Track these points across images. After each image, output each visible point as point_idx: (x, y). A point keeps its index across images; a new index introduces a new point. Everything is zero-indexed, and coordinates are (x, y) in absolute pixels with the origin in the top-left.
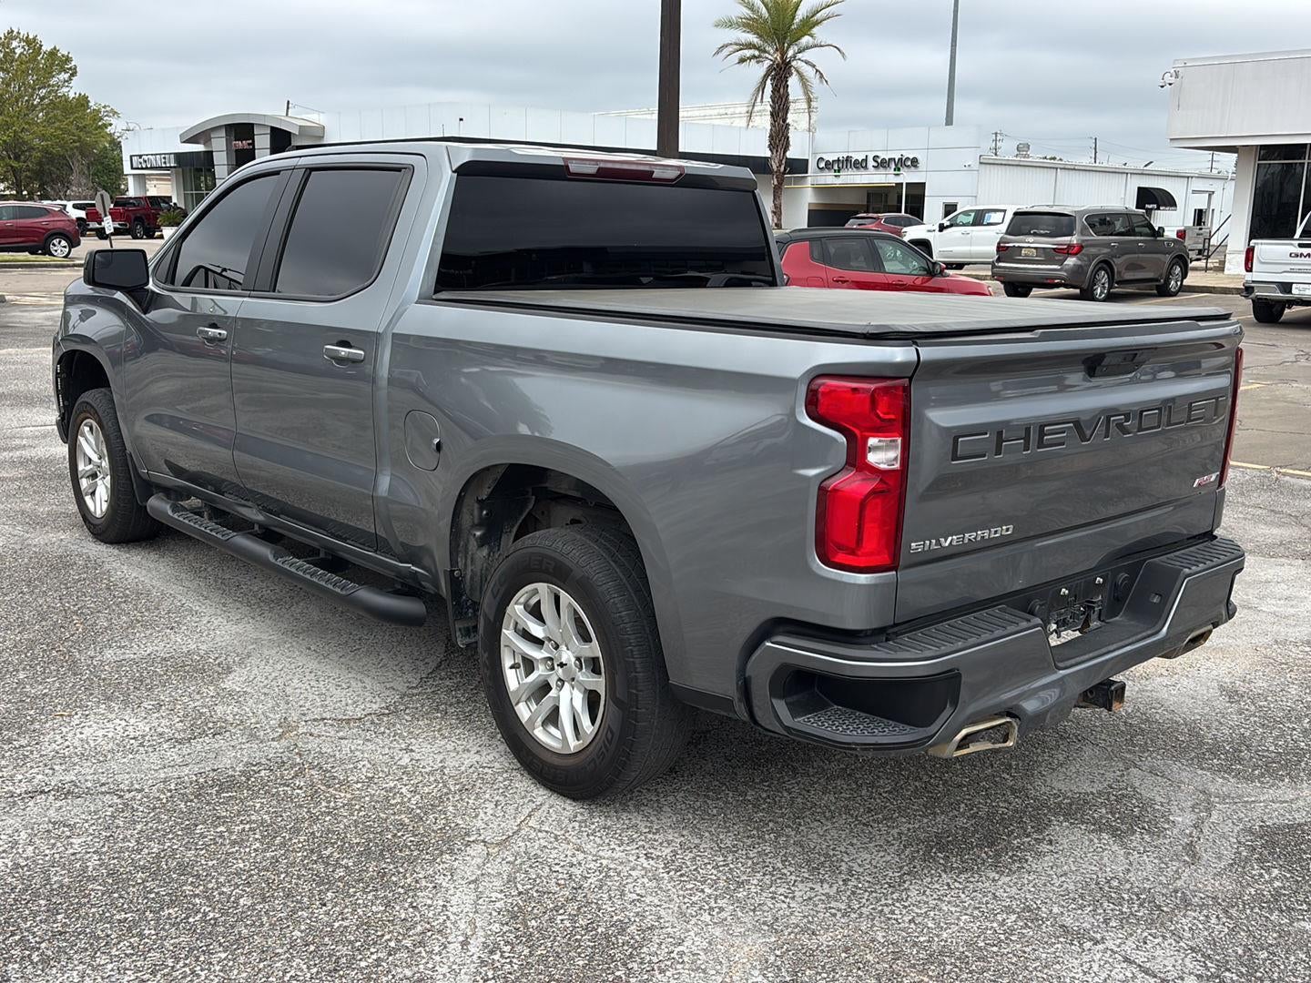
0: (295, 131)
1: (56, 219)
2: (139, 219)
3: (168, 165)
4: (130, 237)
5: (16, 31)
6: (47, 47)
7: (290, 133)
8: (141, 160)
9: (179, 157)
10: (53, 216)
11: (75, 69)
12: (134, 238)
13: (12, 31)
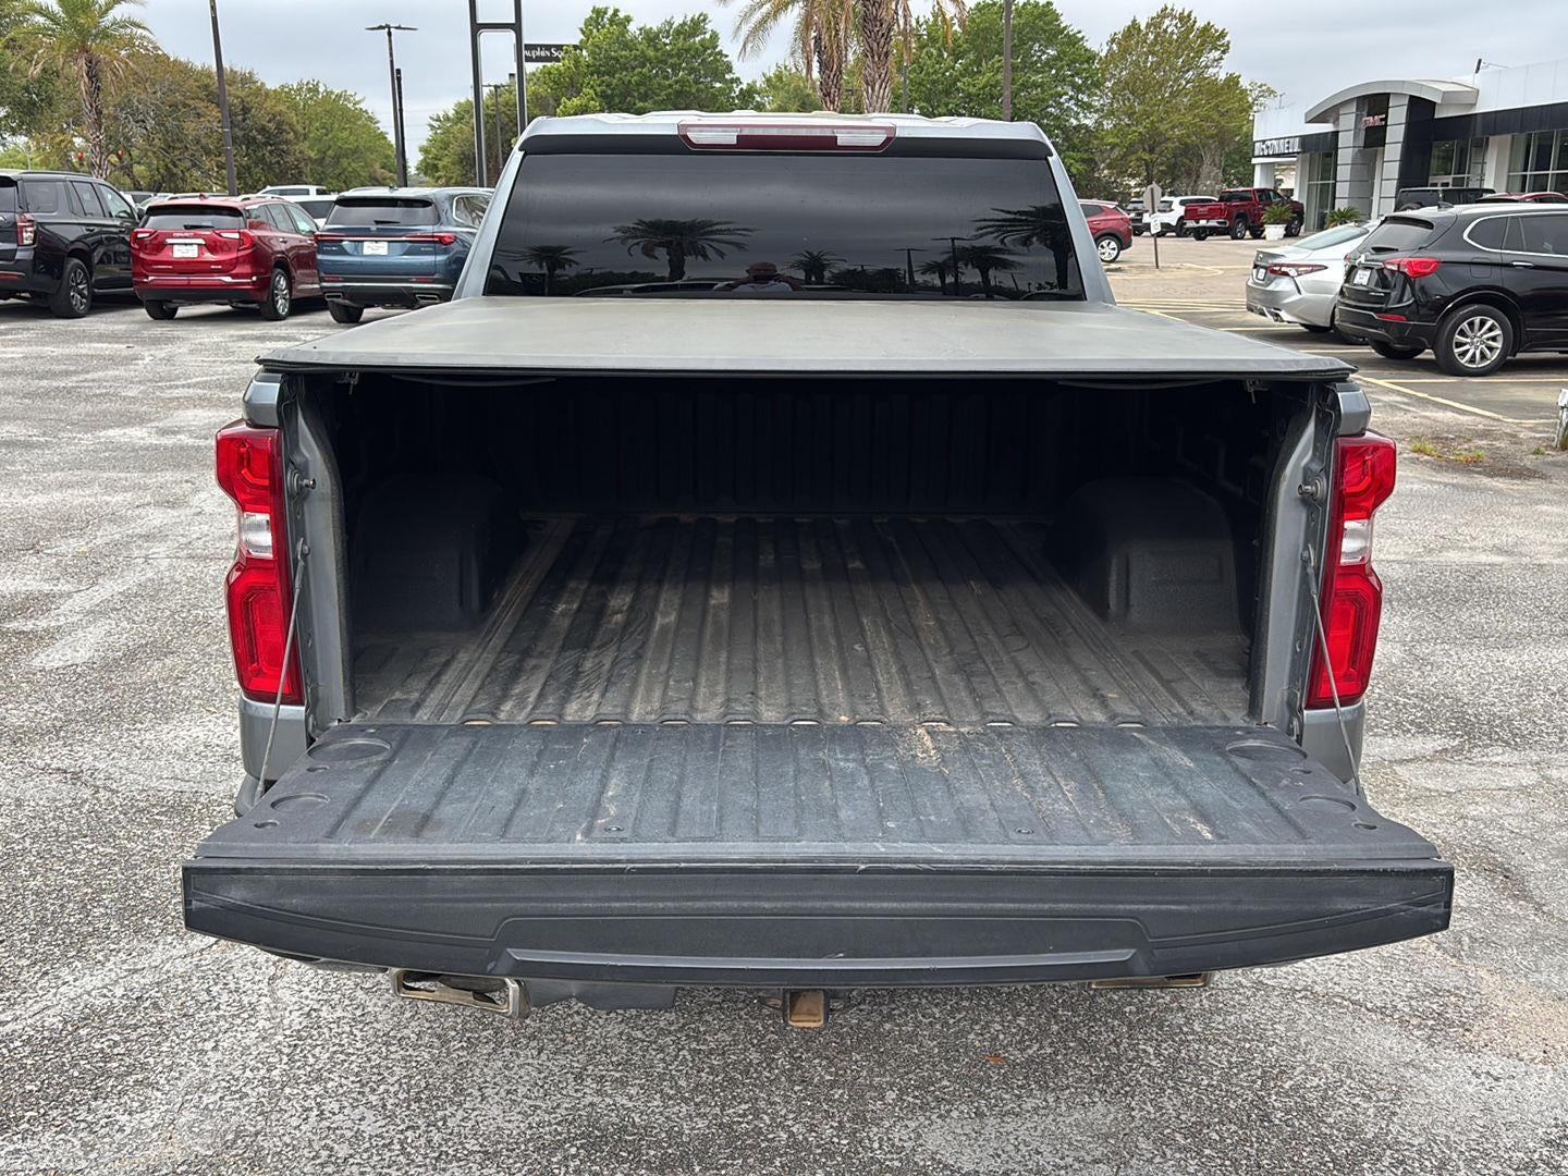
0: (1438, 101)
1: (1109, 217)
2: (1242, 217)
3: (1291, 151)
4: (1229, 237)
5: (1170, 7)
6: (1200, 24)
7: (1435, 103)
8: (1264, 146)
9: (1306, 141)
10: (1107, 215)
11: (1228, 45)
12: (1233, 239)
13: (1166, 8)
